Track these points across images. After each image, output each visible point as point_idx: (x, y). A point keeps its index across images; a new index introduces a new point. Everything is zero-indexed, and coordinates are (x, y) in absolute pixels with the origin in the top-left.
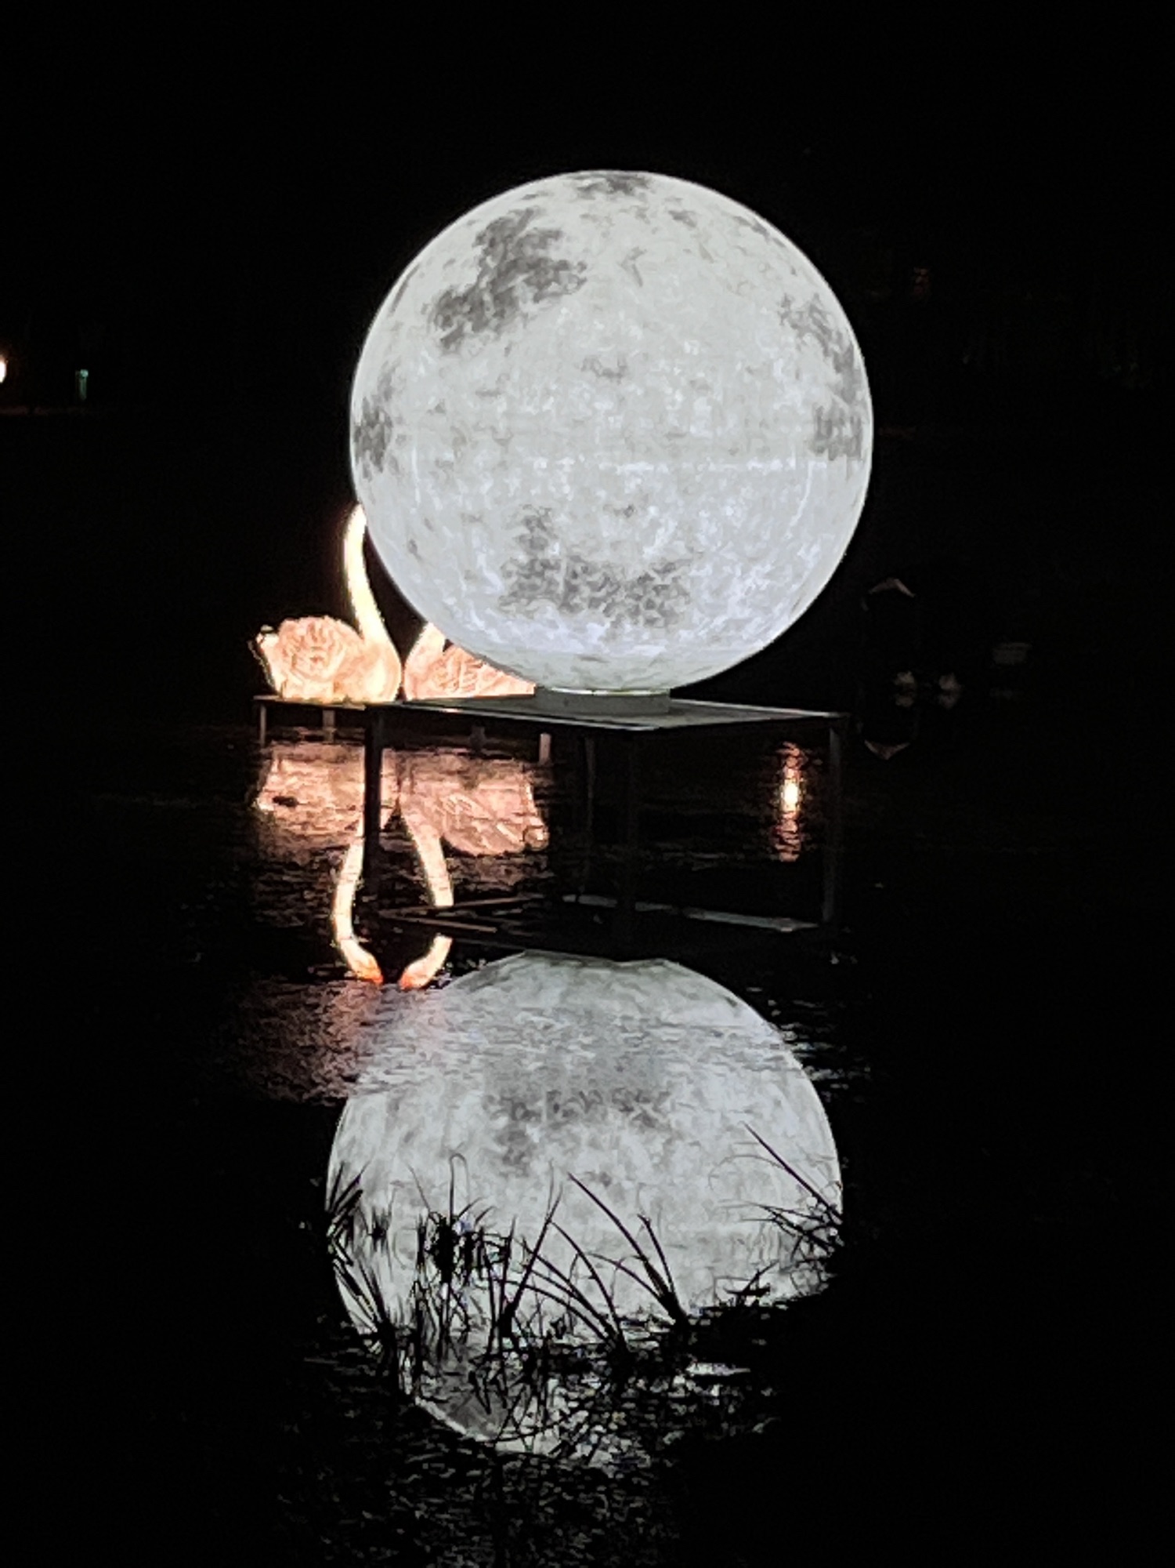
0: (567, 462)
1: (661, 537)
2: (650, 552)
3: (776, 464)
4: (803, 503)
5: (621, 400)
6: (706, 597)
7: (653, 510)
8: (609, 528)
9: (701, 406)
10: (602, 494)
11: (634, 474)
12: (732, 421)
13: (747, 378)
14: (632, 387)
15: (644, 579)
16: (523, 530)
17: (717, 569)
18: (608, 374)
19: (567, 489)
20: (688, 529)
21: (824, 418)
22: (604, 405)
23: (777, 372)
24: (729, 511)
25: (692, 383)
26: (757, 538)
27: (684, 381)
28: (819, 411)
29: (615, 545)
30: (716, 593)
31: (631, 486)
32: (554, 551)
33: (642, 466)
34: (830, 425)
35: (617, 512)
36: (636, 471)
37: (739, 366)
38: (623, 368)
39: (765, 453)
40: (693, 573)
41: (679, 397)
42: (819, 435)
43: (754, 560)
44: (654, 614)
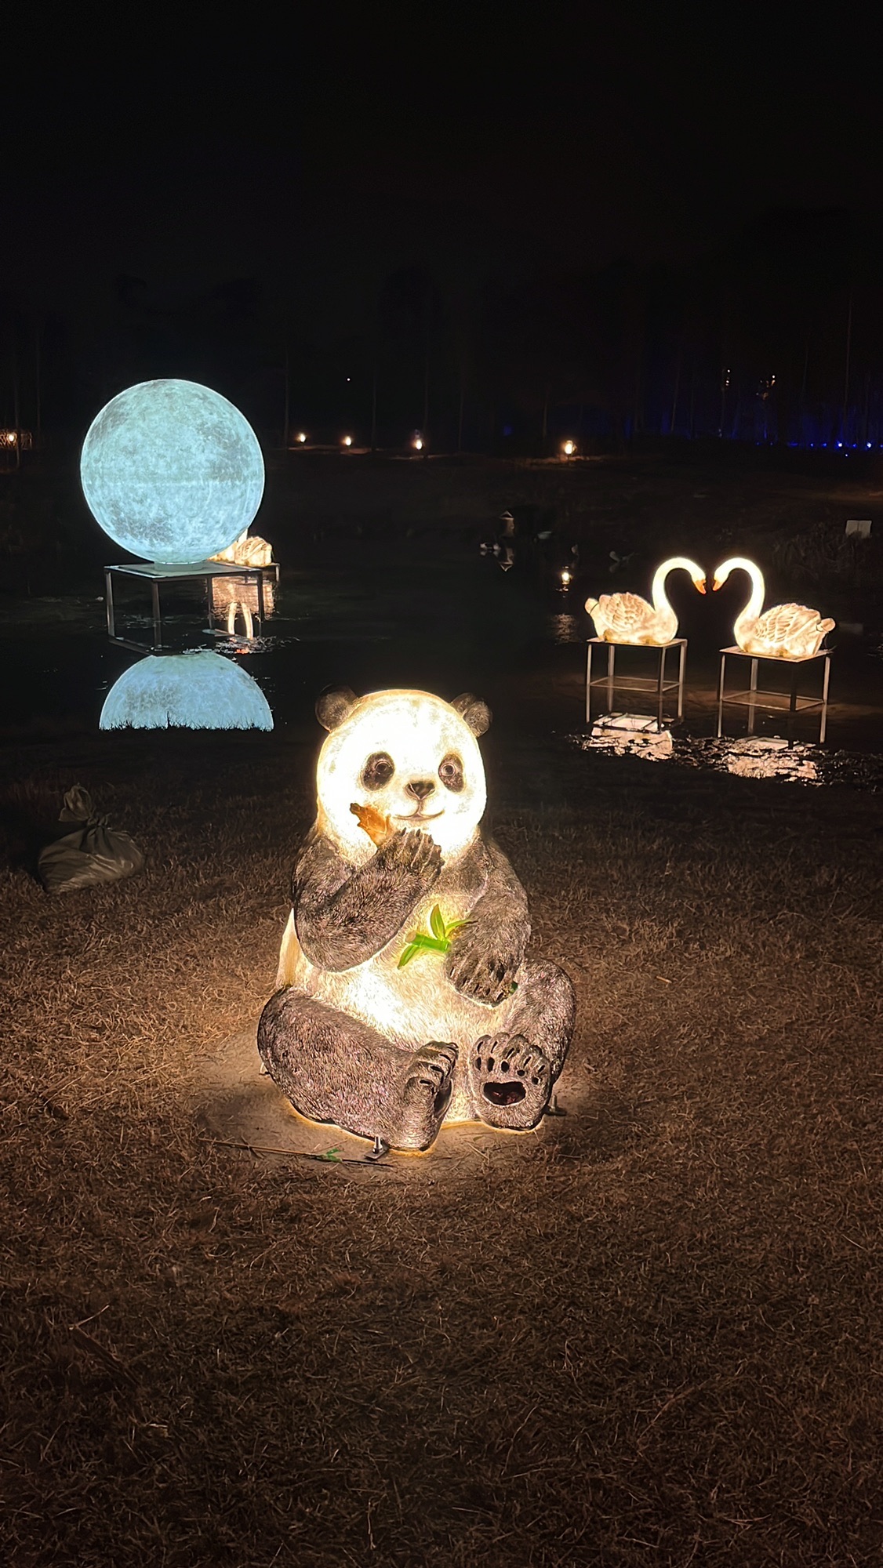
0: (119, 484)
1: (154, 509)
2: (152, 515)
3: (194, 483)
4: (210, 497)
5: (134, 462)
6: (178, 530)
7: (149, 500)
8: (137, 507)
9: (162, 463)
10: (131, 495)
11: (140, 488)
12: (174, 467)
13: (180, 452)
14: (137, 457)
15: (153, 525)
16: (112, 509)
17: (178, 520)
18: (130, 452)
19: (120, 493)
20: (163, 507)
21: (217, 466)
22: (129, 463)
23: (193, 450)
24: (177, 500)
25: (159, 455)
26: (192, 509)
27: (156, 455)
28: (214, 464)
29: (140, 513)
30: (182, 529)
31: (140, 492)
32: (122, 515)
33: (142, 485)
34: (220, 469)
35: (138, 502)
36: (141, 487)
37: (177, 448)
38: (135, 450)
39: (189, 479)
40: (170, 522)
41: (154, 460)
42: (214, 472)
43: (194, 517)
44: (162, 537)
